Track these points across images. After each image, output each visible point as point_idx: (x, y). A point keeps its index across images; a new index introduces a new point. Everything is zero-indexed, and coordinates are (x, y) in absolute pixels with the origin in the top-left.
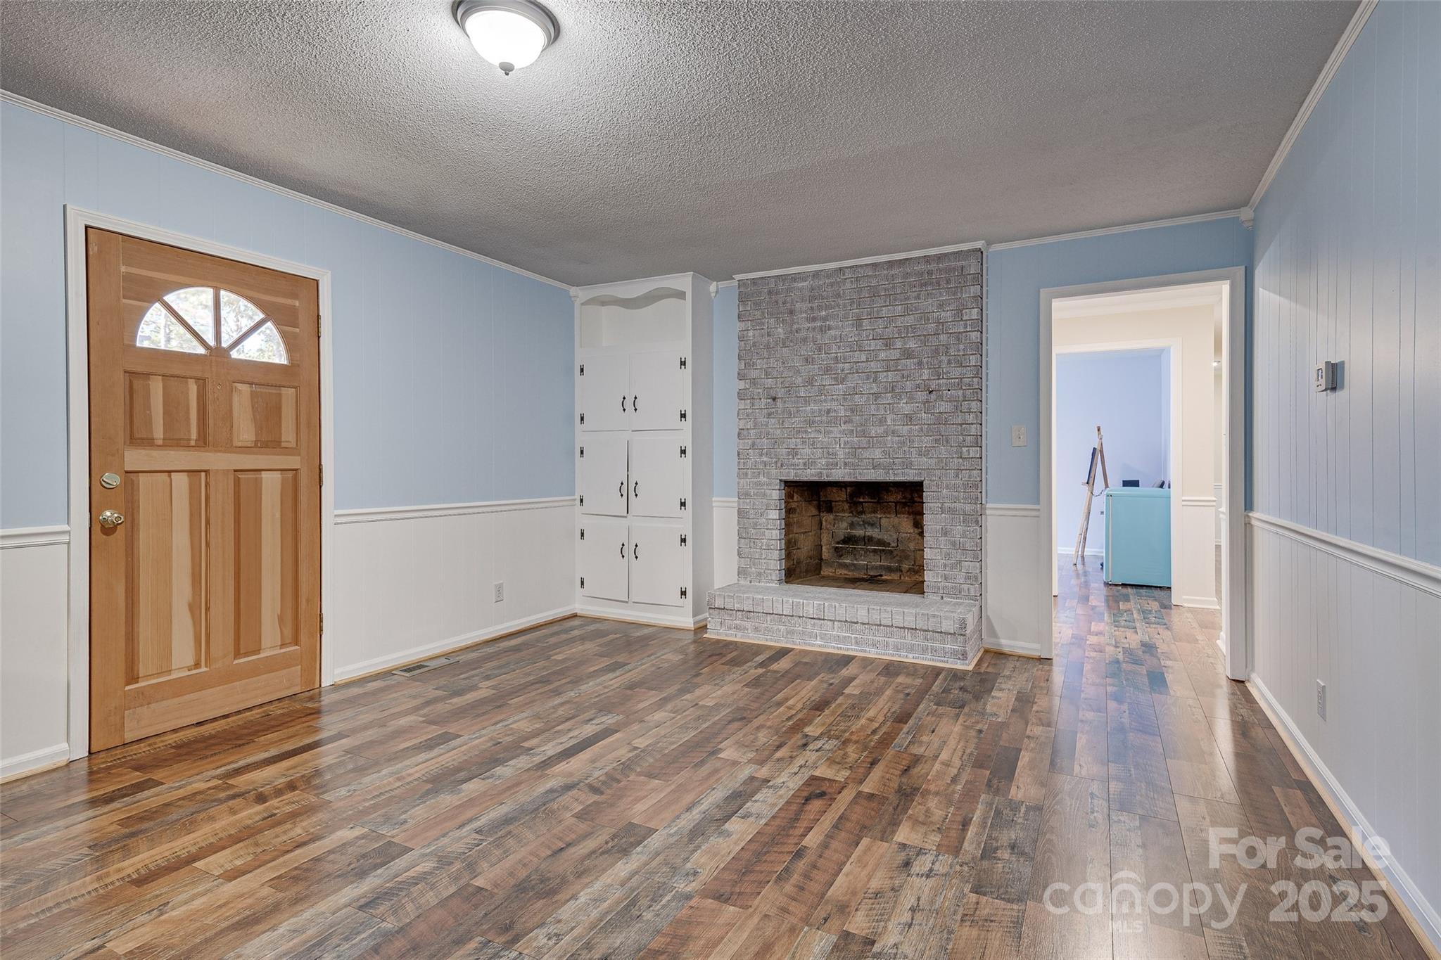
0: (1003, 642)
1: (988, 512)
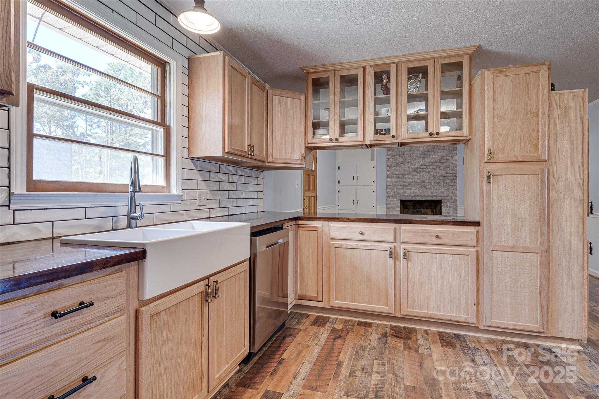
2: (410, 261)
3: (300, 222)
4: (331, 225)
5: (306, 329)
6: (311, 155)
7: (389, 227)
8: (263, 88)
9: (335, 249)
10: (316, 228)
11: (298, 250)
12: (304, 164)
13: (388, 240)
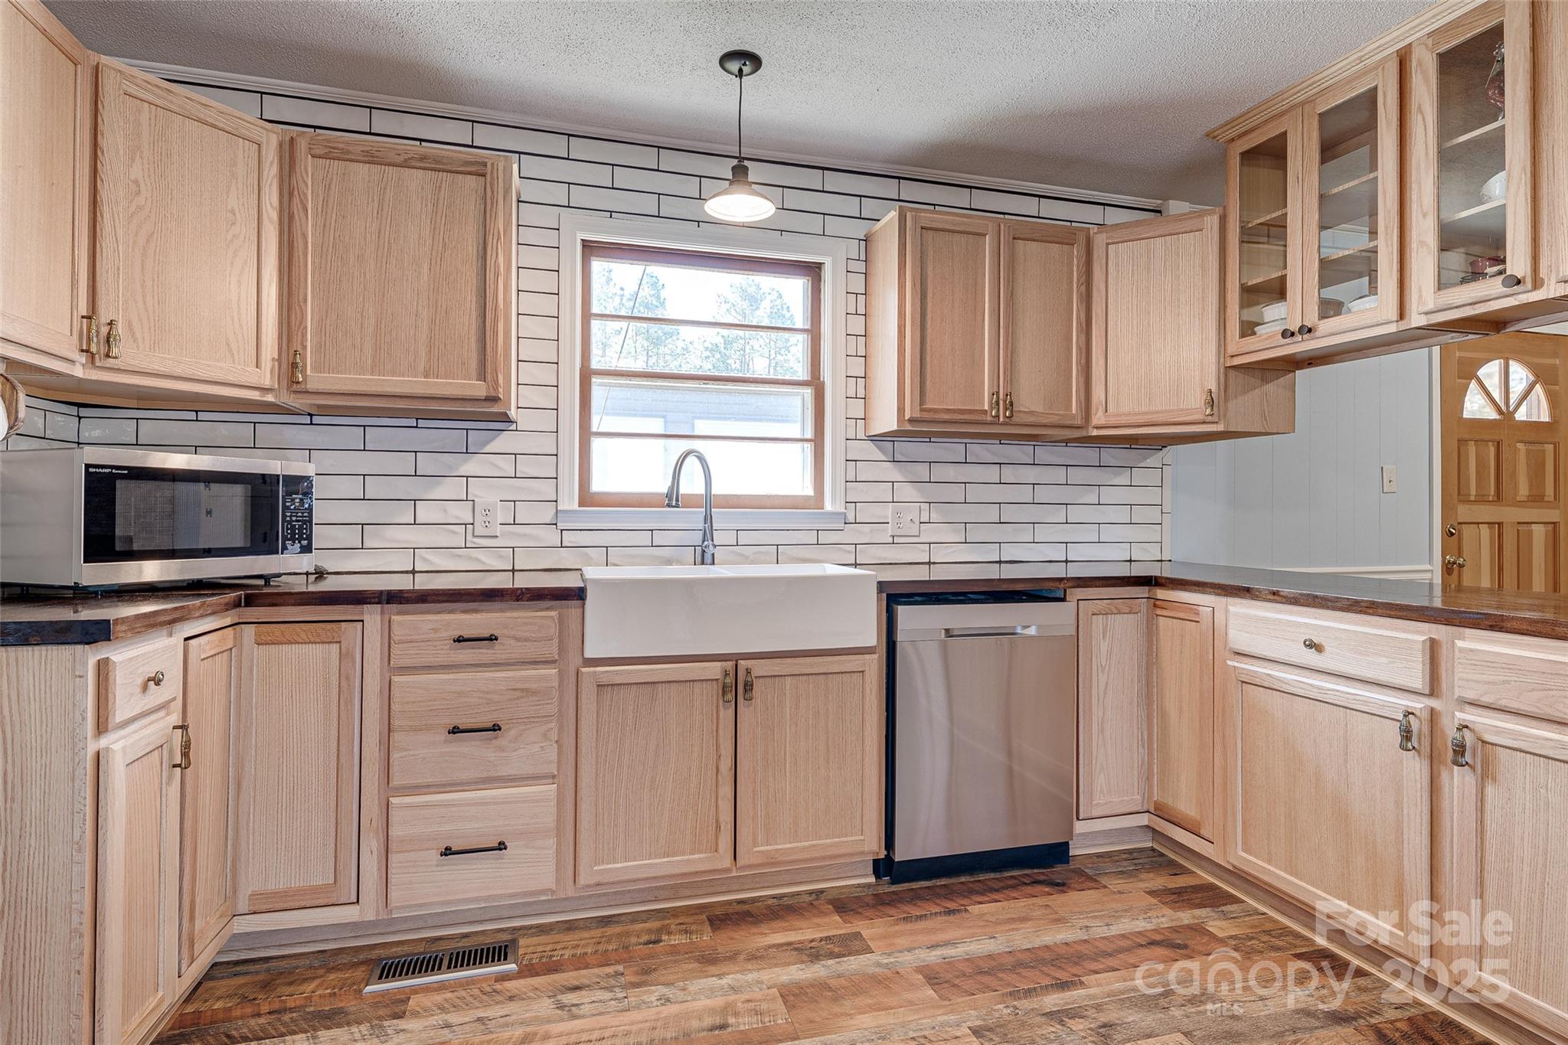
2: (1495, 780)
3: (1161, 594)
4: (1231, 608)
5: (1120, 892)
6: (1274, 388)
7: (1417, 634)
8: (1066, 236)
9: (1240, 686)
10: (1197, 614)
11: (1155, 671)
12: (1216, 420)
13: (1402, 683)
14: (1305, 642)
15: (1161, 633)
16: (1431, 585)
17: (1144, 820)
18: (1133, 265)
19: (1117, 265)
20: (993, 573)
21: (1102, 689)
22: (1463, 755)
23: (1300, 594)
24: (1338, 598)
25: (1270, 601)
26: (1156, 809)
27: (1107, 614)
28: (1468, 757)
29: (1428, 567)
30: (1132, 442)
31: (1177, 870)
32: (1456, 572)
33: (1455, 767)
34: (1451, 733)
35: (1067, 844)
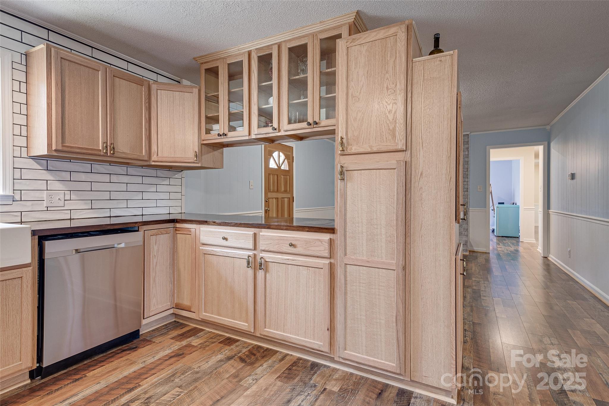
0: (475, 248)
1: (470, 211)
2: (268, 272)
3: (178, 225)
4: (201, 229)
5: (160, 342)
6: (217, 153)
7: (250, 232)
8: (140, 82)
9: (204, 255)
10: (190, 232)
11: (176, 254)
12: (198, 162)
13: (248, 247)
14: (222, 238)
15: (178, 240)
16: (262, 217)
17: (171, 311)
18: (167, 100)
19: (161, 98)
20: (107, 222)
21: (155, 264)
22: (261, 266)
23: (222, 222)
24: (232, 222)
25: (213, 225)
26: (176, 306)
27: (157, 235)
28: (263, 267)
29: (261, 211)
30: (170, 168)
31: (183, 326)
32: (268, 212)
33: (260, 270)
34: (259, 260)
35: (139, 330)
